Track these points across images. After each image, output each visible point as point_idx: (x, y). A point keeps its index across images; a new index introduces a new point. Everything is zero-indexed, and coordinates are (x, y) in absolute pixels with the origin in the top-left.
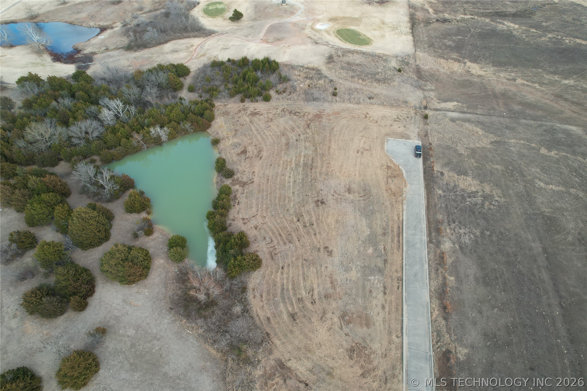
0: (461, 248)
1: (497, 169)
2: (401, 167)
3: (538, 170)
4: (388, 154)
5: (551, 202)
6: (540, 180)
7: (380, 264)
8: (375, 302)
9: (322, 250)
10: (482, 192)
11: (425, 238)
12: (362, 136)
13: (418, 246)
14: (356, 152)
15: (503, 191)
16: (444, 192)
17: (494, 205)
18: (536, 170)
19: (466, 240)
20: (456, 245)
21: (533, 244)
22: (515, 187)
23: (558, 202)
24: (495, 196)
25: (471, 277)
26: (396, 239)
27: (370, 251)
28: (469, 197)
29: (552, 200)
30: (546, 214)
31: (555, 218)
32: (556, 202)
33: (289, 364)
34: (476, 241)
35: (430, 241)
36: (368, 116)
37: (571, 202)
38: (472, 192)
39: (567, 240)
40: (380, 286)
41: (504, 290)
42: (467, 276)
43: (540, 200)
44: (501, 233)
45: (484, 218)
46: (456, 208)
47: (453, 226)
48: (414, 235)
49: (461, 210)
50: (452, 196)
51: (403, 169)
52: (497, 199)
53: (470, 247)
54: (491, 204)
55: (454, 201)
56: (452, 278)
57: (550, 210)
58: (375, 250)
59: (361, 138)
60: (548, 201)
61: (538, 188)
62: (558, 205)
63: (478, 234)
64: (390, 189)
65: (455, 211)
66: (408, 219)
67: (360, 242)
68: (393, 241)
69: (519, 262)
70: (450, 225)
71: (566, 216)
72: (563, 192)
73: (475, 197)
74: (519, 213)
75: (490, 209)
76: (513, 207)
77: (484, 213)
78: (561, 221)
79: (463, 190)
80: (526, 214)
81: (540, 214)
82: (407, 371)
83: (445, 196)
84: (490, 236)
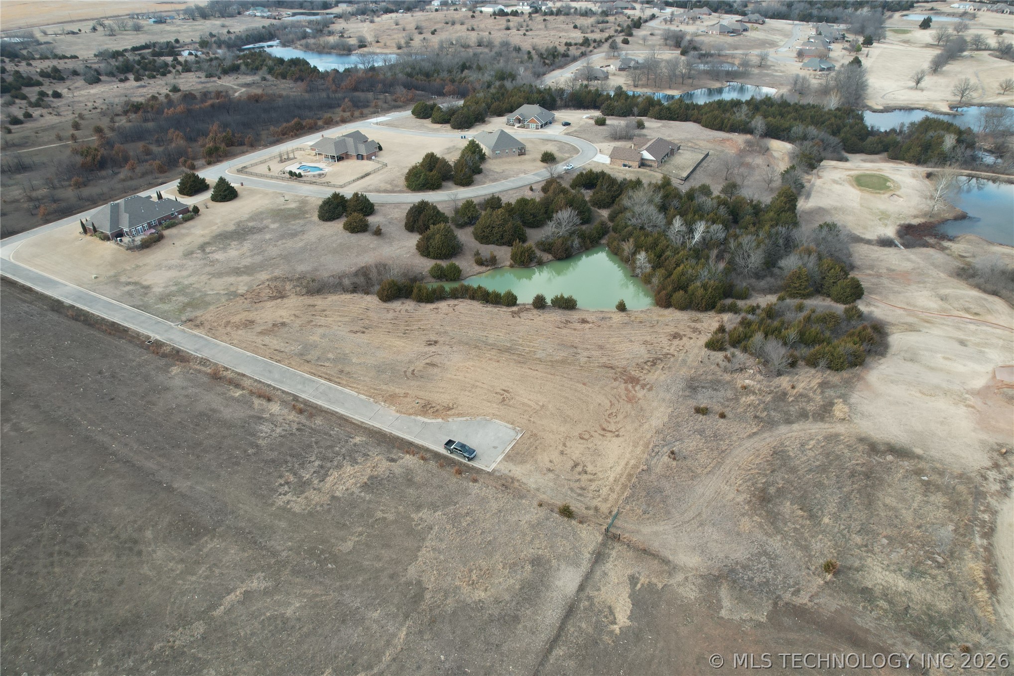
0: (260, 418)
1: (344, 540)
2: (440, 420)
3: (289, 612)
4: (479, 418)
5: (215, 565)
6: (266, 592)
7: (309, 357)
8: (275, 342)
9: (364, 330)
10: (316, 486)
11: (304, 396)
12: (543, 406)
13: (300, 387)
14: (506, 389)
15: (295, 514)
16: (355, 445)
17: (281, 485)
18: (293, 608)
19: (265, 428)
20: (268, 415)
21: (189, 483)
22: (285, 537)
23: (207, 577)
24: (294, 498)
25: (222, 408)
26: (327, 377)
27: (330, 356)
28: (321, 467)
29: (217, 571)
30: (206, 538)
31: (191, 544)
32: (208, 573)
33: (280, 300)
34: (253, 435)
35: (296, 398)
36: (608, 434)
37: (185, 599)
38: (326, 475)
39: (151, 528)
40: (287, 350)
41: (180, 422)
42: (227, 406)
43: (233, 551)
44: (237, 464)
45: (273, 461)
46: (316, 443)
47: (295, 426)
48: (317, 389)
49: (310, 446)
50: (340, 448)
51: (433, 421)
52: (288, 497)
53: (253, 425)
54: (287, 483)
55: (331, 447)
56: (237, 394)
57: (205, 550)
58: (329, 359)
59: (541, 404)
60: (221, 561)
61: (254, 571)
62: (202, 570)
63: (260, 442)
64: (406, 397)
65: (313, 439)
66: (342, 392)
67: (347, 352)
68: (327, 374)
69: (188, 454)
70: (298, 423)
71: (177, 563)
72: (213, 607)
73: (314, 472)
74: (241, 505)
75: (281, 477)
76: (257, 505)
77: (282, 467)
78: (178, 547)
79: (339, 467)
80: (233, 512)
81: (215, 530)
82: (202, 338)
83: (347, 442)
84: (245, 451)
